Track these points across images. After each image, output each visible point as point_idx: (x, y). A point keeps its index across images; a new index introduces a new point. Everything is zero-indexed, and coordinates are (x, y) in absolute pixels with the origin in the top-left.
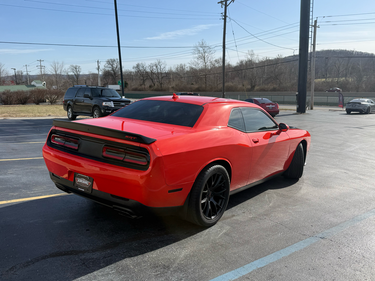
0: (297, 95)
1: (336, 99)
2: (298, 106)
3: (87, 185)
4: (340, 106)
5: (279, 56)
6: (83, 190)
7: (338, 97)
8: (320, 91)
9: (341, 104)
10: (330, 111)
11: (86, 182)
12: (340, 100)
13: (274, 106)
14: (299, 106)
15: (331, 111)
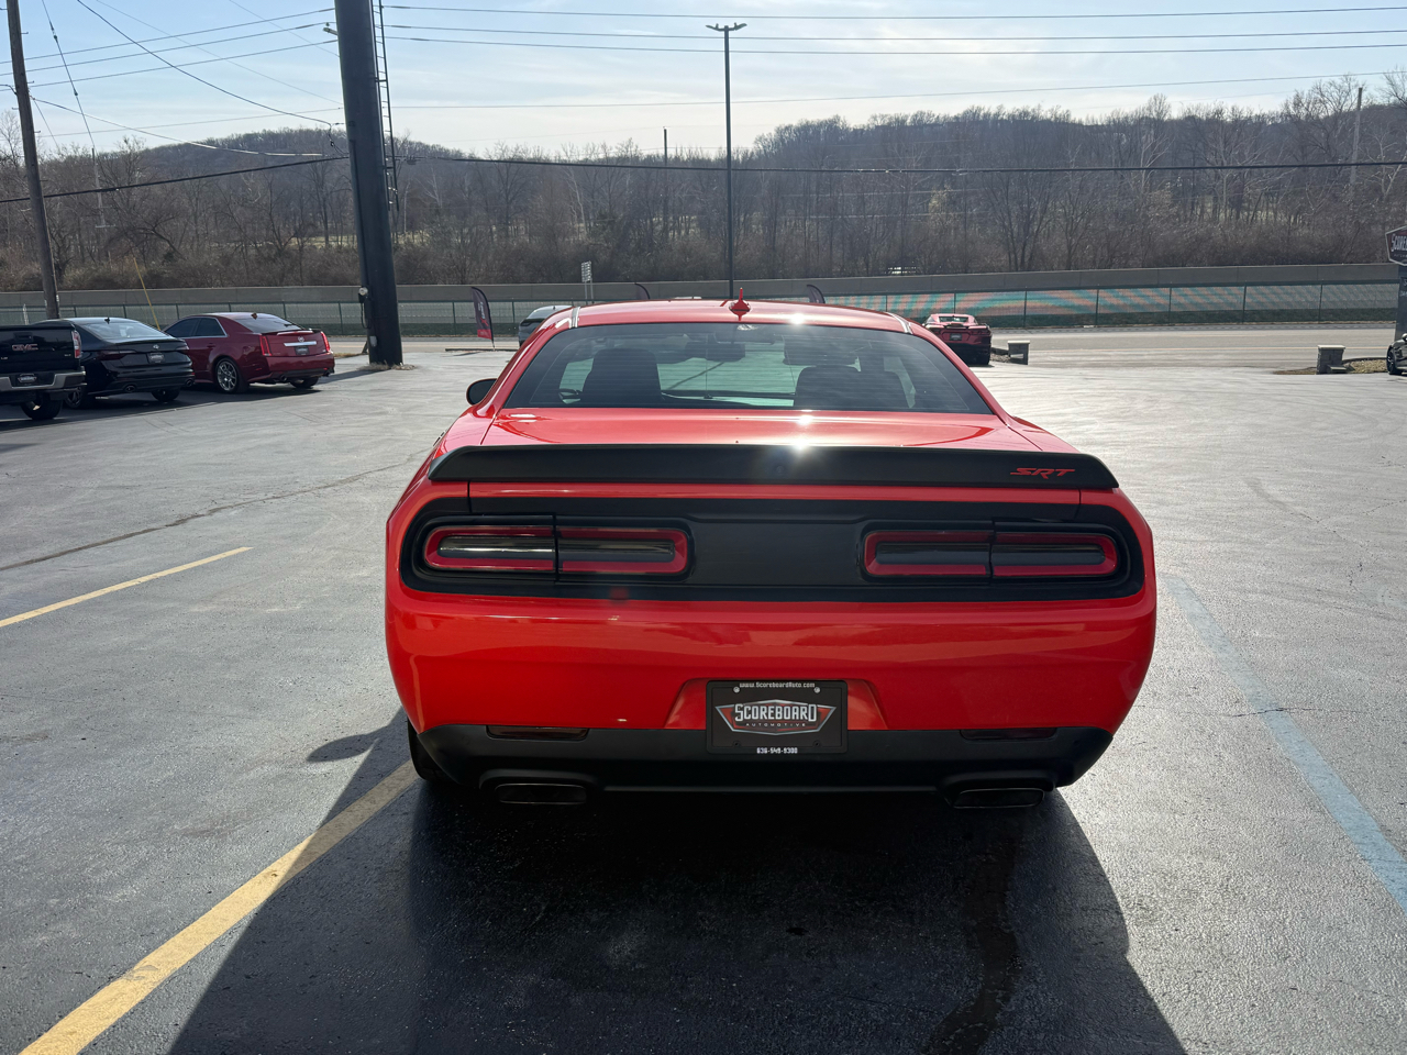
0: (362, 299)
1: (466, 312)
2: (373, 340)
3: (810, 725)
4: (482, 333)
5: (130, 142)
6: (794, 751)
7: (470, 301)
8: (336, 282)
9: (485, 328)
10: (449, 353)
11: (804, 712)
12: (478, 313)
13: (315, 343)
14: (377, 339)
15: (454, 353)
